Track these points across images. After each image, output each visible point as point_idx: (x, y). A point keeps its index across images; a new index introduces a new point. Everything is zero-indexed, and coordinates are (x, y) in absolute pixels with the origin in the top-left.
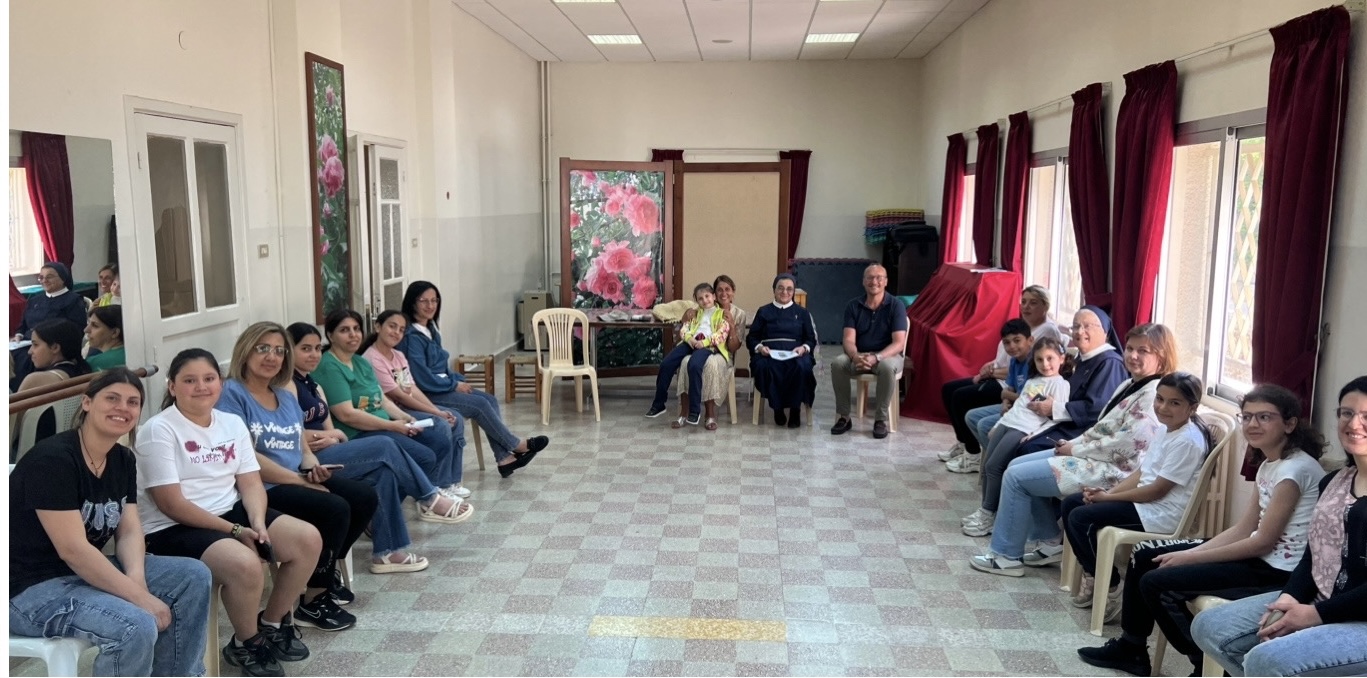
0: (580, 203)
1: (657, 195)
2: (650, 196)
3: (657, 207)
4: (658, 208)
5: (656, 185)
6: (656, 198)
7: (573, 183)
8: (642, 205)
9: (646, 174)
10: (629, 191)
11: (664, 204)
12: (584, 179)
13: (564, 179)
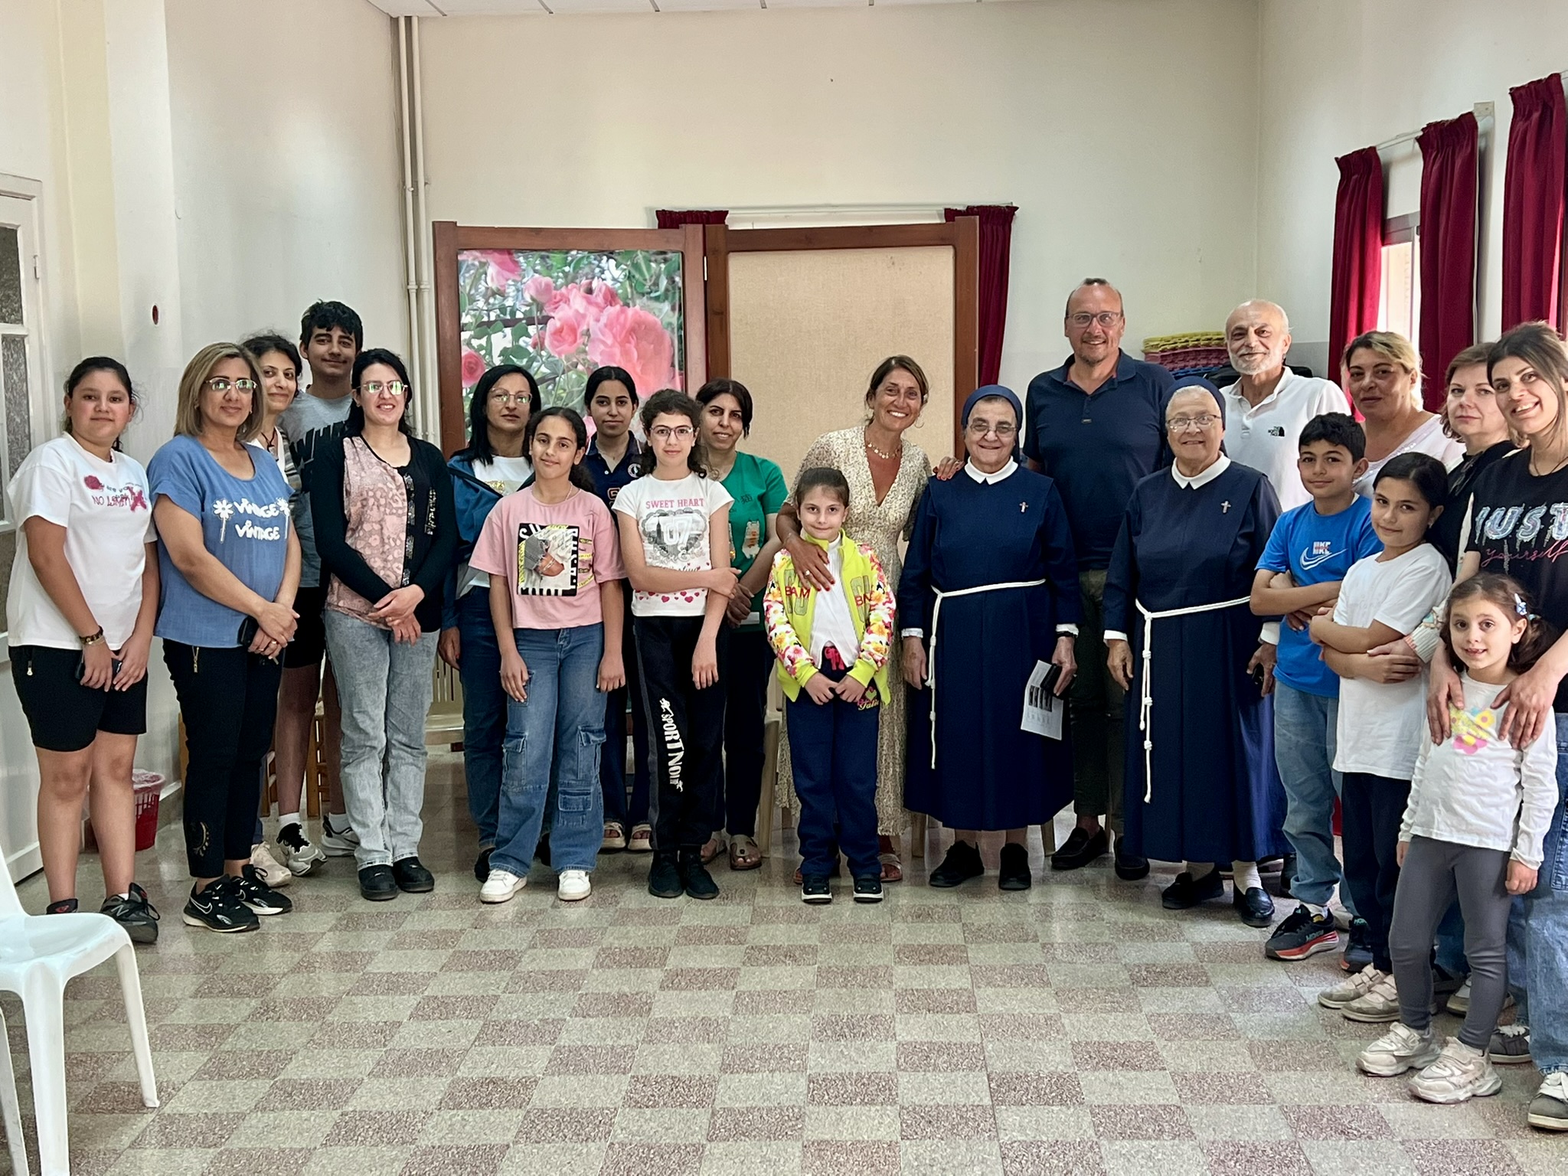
0: (485, 328)
1: (666, 307)
2: (651, 310)
3: (668, 333)
4: (671, 337)
5: (664, 283)
6: (664, 313)
7: (465, 282)
8: (632, 331)
9: (640, 257)
10: (600, 300)
11: (683, 327)
12: (492, 270)
13: (443, 271)
